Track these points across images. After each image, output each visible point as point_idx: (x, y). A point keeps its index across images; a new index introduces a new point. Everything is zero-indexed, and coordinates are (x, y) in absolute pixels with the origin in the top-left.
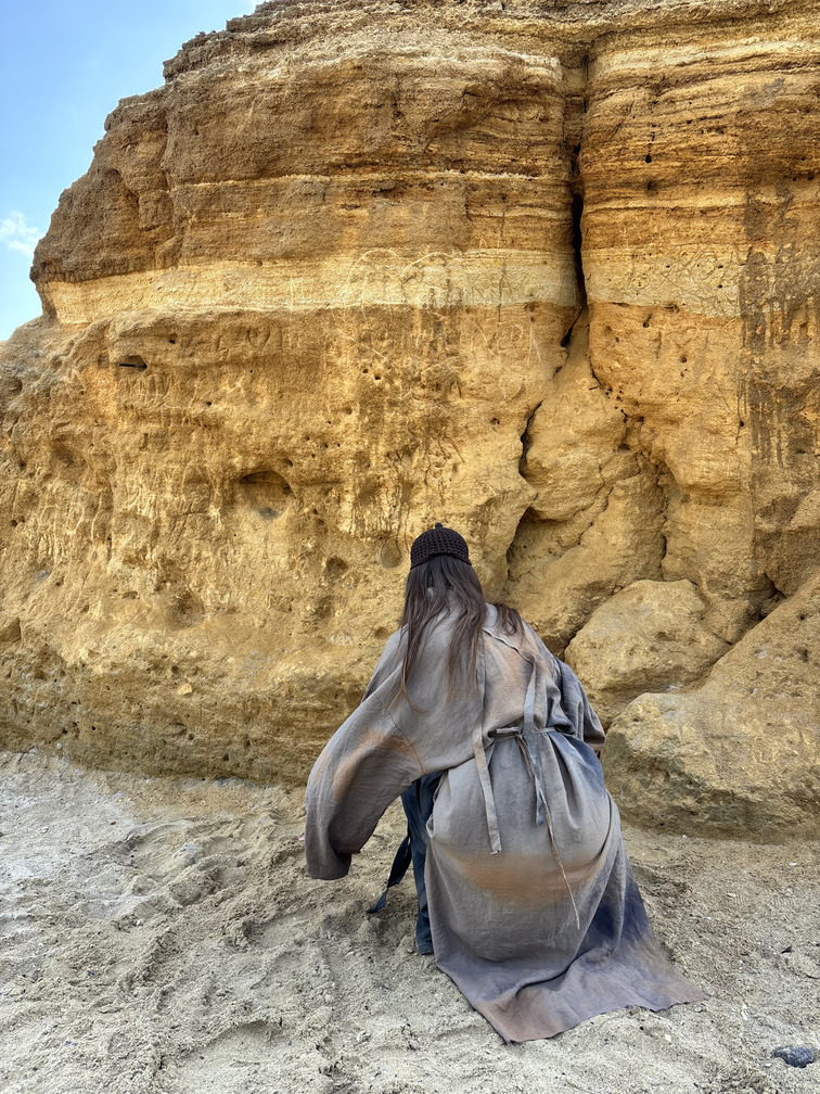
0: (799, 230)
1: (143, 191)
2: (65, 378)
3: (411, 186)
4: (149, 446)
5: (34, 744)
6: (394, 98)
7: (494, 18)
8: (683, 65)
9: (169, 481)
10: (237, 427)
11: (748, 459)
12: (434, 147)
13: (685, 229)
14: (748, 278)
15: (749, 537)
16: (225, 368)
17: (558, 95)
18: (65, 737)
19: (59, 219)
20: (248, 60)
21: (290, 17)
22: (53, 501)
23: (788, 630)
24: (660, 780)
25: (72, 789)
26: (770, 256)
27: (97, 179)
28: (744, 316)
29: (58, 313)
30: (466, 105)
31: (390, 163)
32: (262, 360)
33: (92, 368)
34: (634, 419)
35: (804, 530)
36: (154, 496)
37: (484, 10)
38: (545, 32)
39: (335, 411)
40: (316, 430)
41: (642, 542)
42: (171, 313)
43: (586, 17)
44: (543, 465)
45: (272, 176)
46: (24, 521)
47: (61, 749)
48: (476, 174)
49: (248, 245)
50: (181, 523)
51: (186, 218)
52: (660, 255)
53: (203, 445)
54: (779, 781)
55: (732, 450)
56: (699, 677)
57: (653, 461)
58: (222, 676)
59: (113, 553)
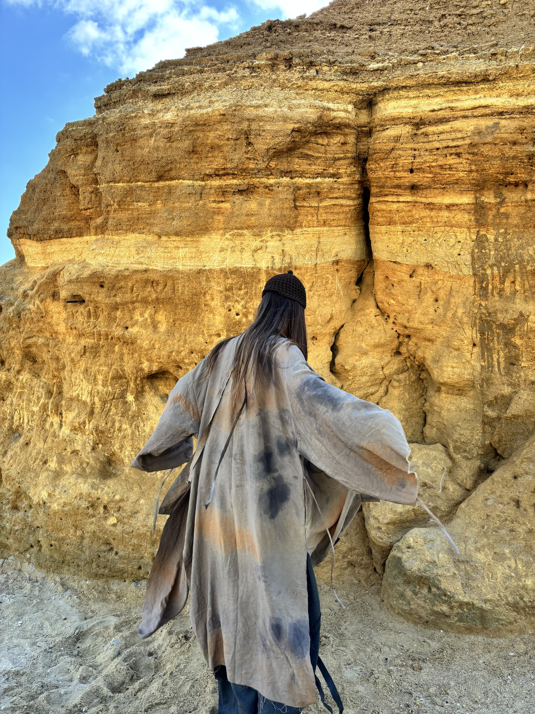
0: (510, 221)
1: (82, 186)
2: (31, 306)
3: (258, 188)
4: (87, 354)
5: (11, 553)
6: (247, 134)
7: (311, 80)
8: (433, 111)
9: (100, 378)
10: (146, 344)
11: (479, 368)
12: (273, 164)
13: (436, 217)
14: (477, 250)
15: (480, 418)
16: (137, 304)
17: (353, 128)
18: (32, 550)
19: (26, 199)
20: (150, 105)
21: (178, 76)
22: (23, 387)
23: (506, 486)
24: (425, 591)
25: (37, 588)
26: (491, 238)
27: (51, 176)
28: (474, 275)
29: (26, 259)
30: (294, 138)
31: (244, 174)
32: (161, 300)
33: (48, 300)
34: (404, 336)
35: (515, 417)
36: (90, 387)
37: (305, 75)
38: (344, 89)
39: (210, 336)
40: (197, 348)
41: (411, 416)
42: (100, 269)
43: (371, 80)
44: (346, 368)
45: (167, 180)
46: (4, 400)
47: (30, 558)
48: (300, 179)
49: (152, 225)
50: (109, 405)
51: (110, 205)
52: (420, 232)
53: (123, 354)
54: (502, 595)
55: (468, 361)
56: (449, 516)
57: (417, 363)
58: (136, 513)
59: (63, 424)
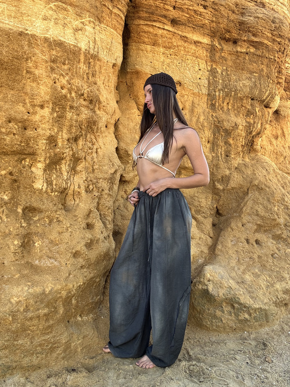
0: (227, 63)
11: (211, 158)
13: (188, 48)
14: (211, 78)
15: (211, 191)
23: (240, 231)
24: (228, 308)
28: (209, 95)
35: (233, 189)
39: (33, 106)
52: (176, 57)
